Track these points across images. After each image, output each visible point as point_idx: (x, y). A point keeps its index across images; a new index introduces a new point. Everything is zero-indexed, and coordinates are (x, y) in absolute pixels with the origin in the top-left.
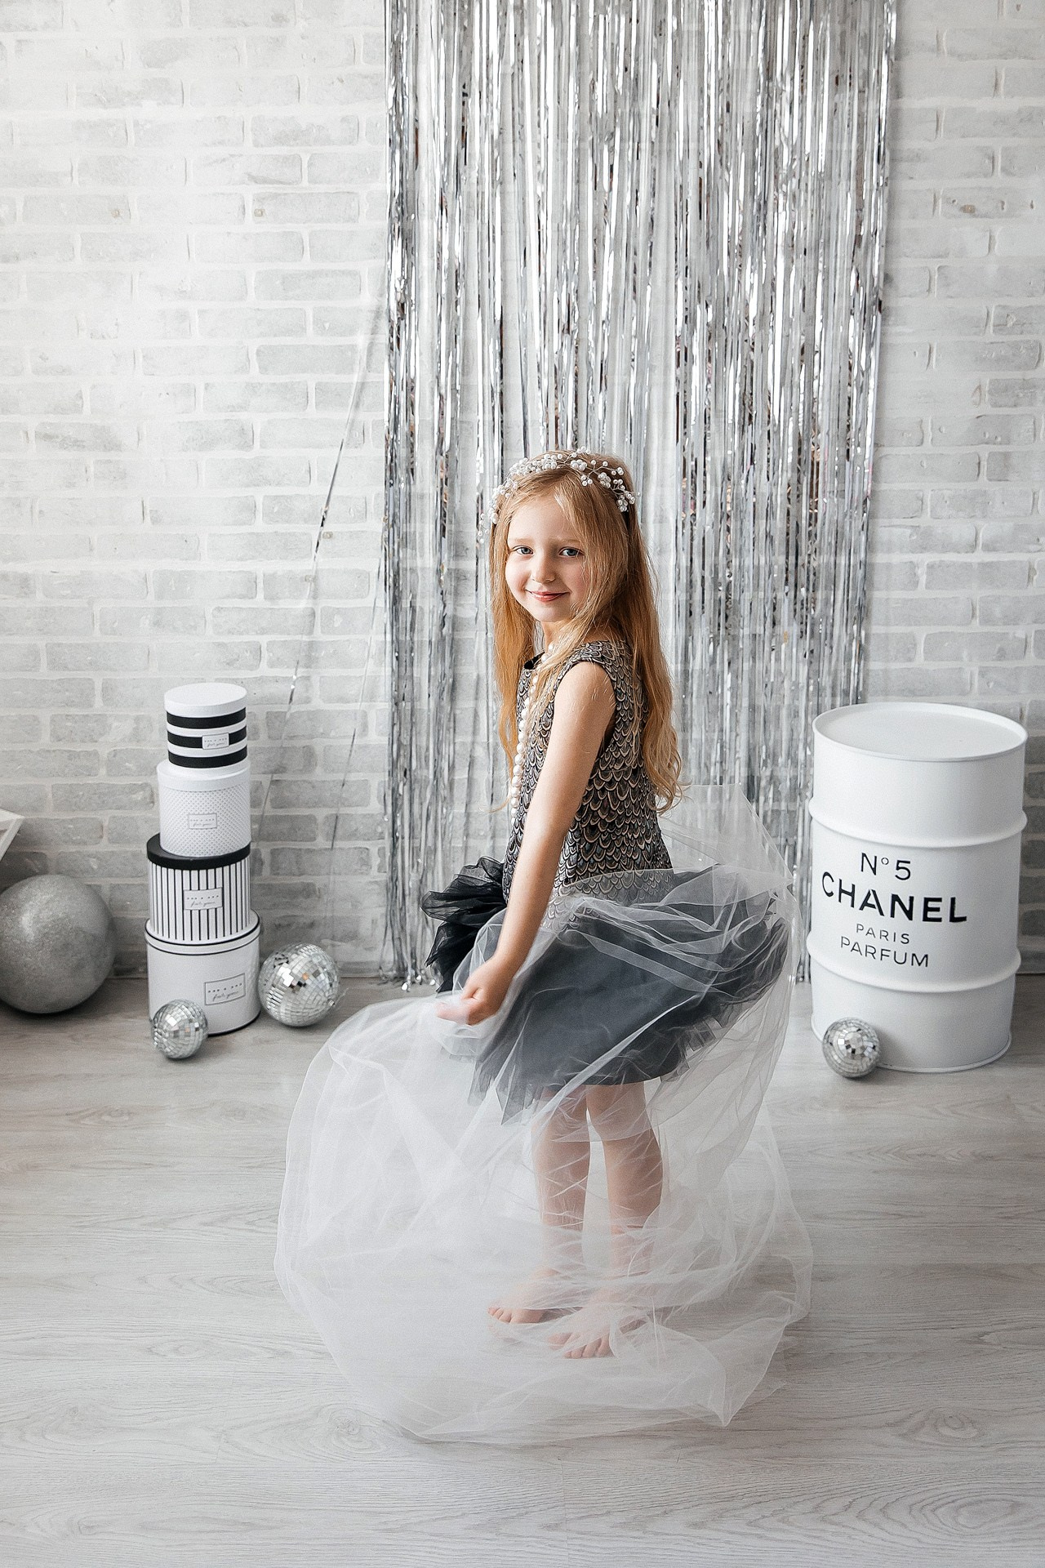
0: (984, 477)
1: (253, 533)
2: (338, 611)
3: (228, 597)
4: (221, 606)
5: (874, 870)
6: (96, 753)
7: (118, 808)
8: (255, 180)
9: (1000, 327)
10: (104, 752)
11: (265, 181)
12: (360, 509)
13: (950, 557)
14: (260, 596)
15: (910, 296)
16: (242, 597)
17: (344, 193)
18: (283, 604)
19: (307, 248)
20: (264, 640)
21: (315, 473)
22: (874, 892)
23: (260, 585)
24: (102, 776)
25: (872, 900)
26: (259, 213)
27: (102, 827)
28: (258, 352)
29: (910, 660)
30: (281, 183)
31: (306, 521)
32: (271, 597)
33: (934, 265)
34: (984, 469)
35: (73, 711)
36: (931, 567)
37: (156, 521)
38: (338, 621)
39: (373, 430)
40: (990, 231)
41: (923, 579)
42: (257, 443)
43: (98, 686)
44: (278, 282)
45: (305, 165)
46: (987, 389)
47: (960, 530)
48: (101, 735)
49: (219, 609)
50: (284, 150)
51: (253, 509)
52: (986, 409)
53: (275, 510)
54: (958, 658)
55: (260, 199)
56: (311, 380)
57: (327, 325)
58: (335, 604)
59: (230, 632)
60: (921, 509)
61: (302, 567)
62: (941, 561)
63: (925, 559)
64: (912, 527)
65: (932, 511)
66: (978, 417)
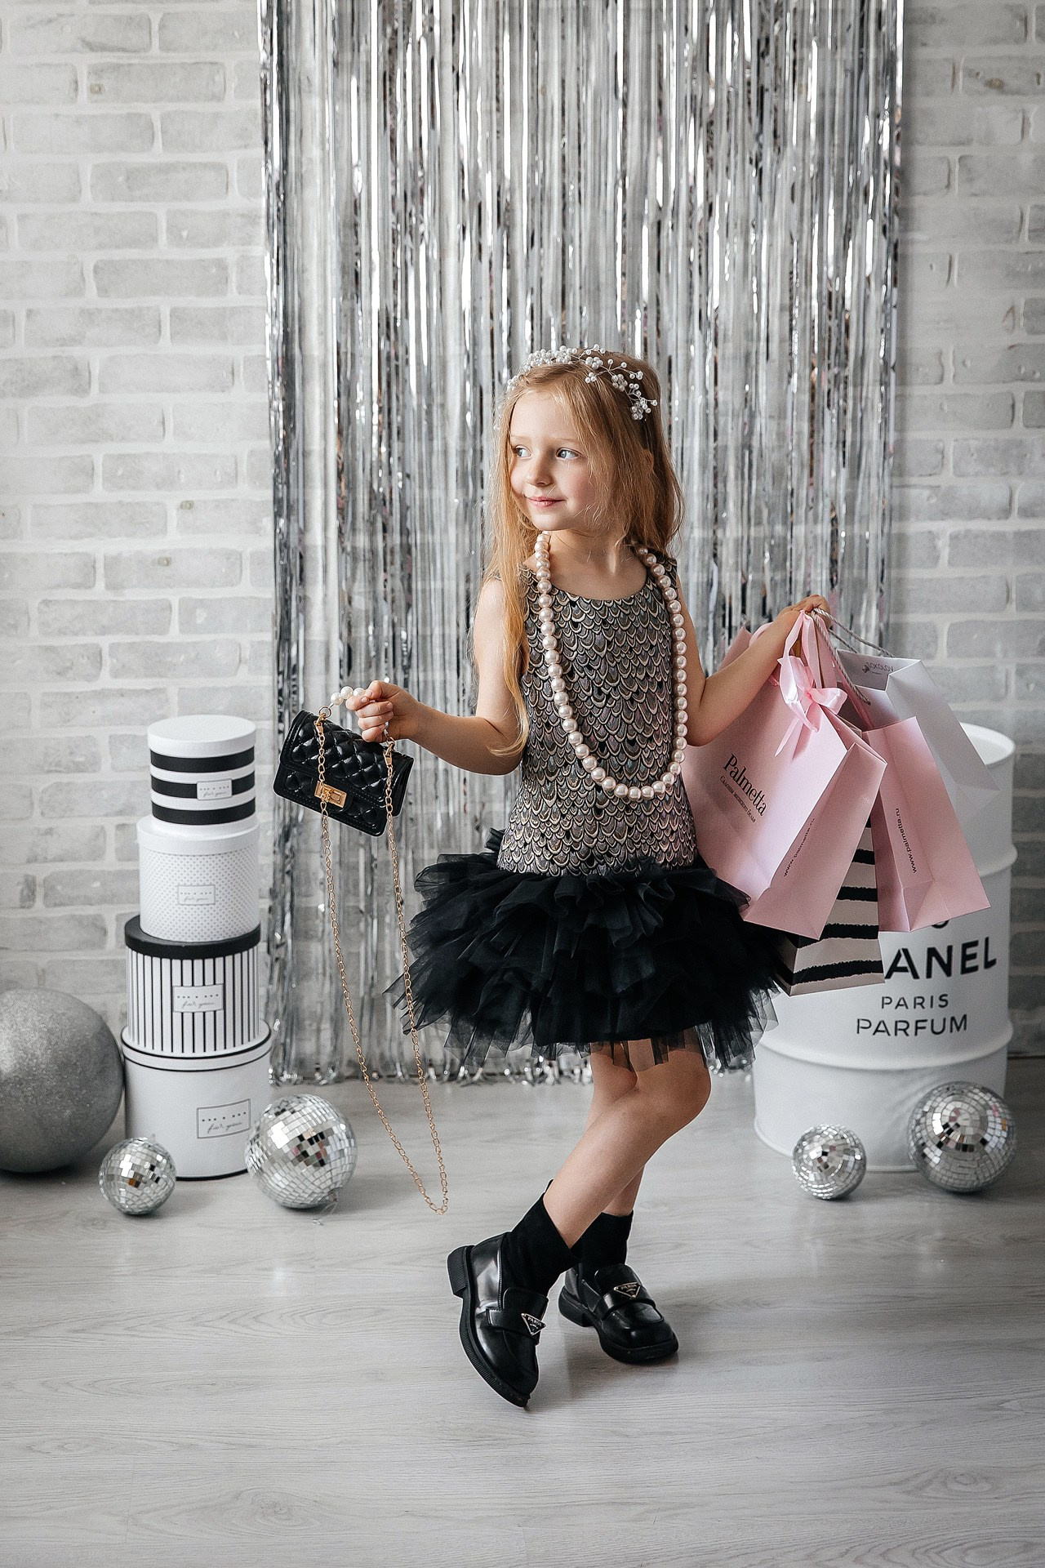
0: (1019, 424)
1: (91, 504)
2: (201, 603)
3: (58, 586)
4: (49, 599)
8: (89, 46)
9: (1037, 233)
11: (103, 48)
12: (228, 470)
13: (977, 525)
14: (100, 584)
16: (77, 586)
17: (205, 63)
18: (131, 595)
19: (158, 134)
20: (105, 642)
21: (170, 425)
23: (100, 571)
26: (97, 90)
28: (96, 270)
29: (930, 656)
30: (124, 50)
31: (158, 487)
32: (113, 587)
33: (954, 155)
34: (1019, 413)
36: (954, 538)
38: (201, 617)
39: (245, 368)
40: (1024, 111)
41: (945, 553)
42: (95, 387)
44: (121, 179)
45: (155, 27)
46: (1022, 311)
47: (990, 490)
49: (46, 602)
50: (127, 9)
51: (90, 473)
52: (1021, 336)
53: (119, 473)
54: (990, 653)
55: (98, 71)
56: (164, 305)
57: (185, 234)
58: (197, 594)
59: (62, 632)
60: (943, 464)
61: (154, 546)
62: (968, 531)
63: (947, 527)
64: (931, 487)
65: (955, 467)
66: (1011, 347)
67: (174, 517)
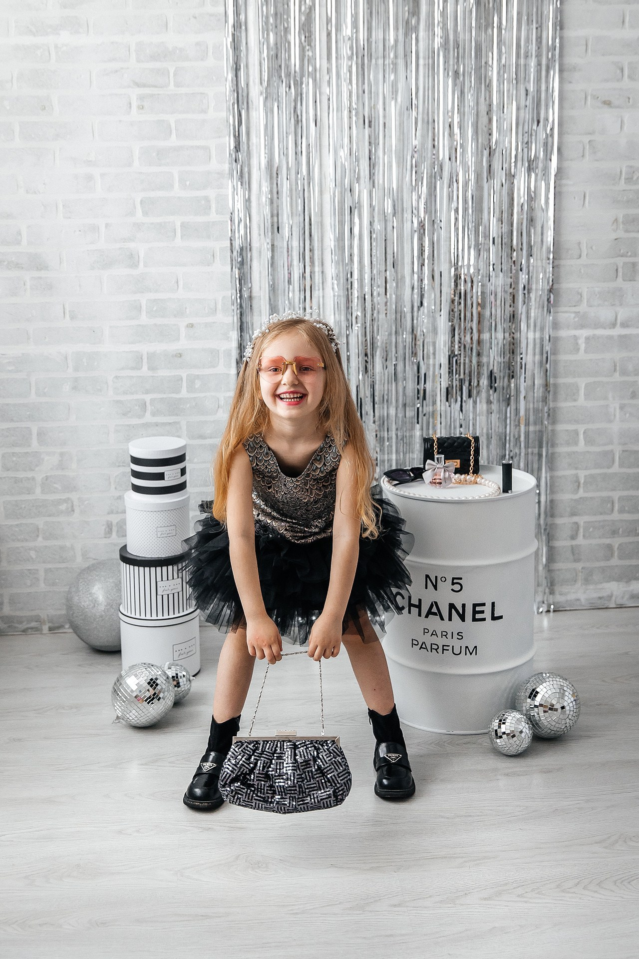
0: (620, 279)
1: (140, 325)
2: (198, 377)
3: (123, 369)
4: (118, 375)
6: (33, 479)
7: (49, 516)
8: (138, 85)
9: (629, 180)
10: (39, 477)
11: (144, 86)
12: (212, 307)
13: (599, 332)
14: (145, 367)
15: (571, 160)
16: (133, 369)
17: (198, 93)
18: (161, 373)
19: (174, 131)
20: (148, 398)
21: (181, 283)
23: (145, 360)
24: (38, 493)
26: (141, 107)
27: (38, 529)
28: (142, 202)
29: (575, 400)
30: (156, 87)
31: (175, 316)
32: (152, 368)
33: (586, 139)
34: (620, 274)
35: (17, 450)
36: (587, 339)
37: (72, 318)
38: (198, 384)
39: (220, 253)
40: (621, 117)
41: (582, 346)
42: (141, 264)
43: (35, 431)
44: (154, 154)
45: (171, 75)
46: (621, 220)
47: (605, 313)
48: (37, 466)
49: (116, 377)
50: (157, 65)
51: (139, 309)
52: (621, 234)
53: (155, 309)
54: (606, 398)
55: (141, 98)
56: (178, 221)
57: (188, 183)
58: (196, 372)
59: (125, 393)
60: (581, 300)
61: (173, 347)
62: (594, 335)
63: (584, 333)
64: (575, 312)
65: (587, 302)
66: (616, 239)
67: (183, 331)
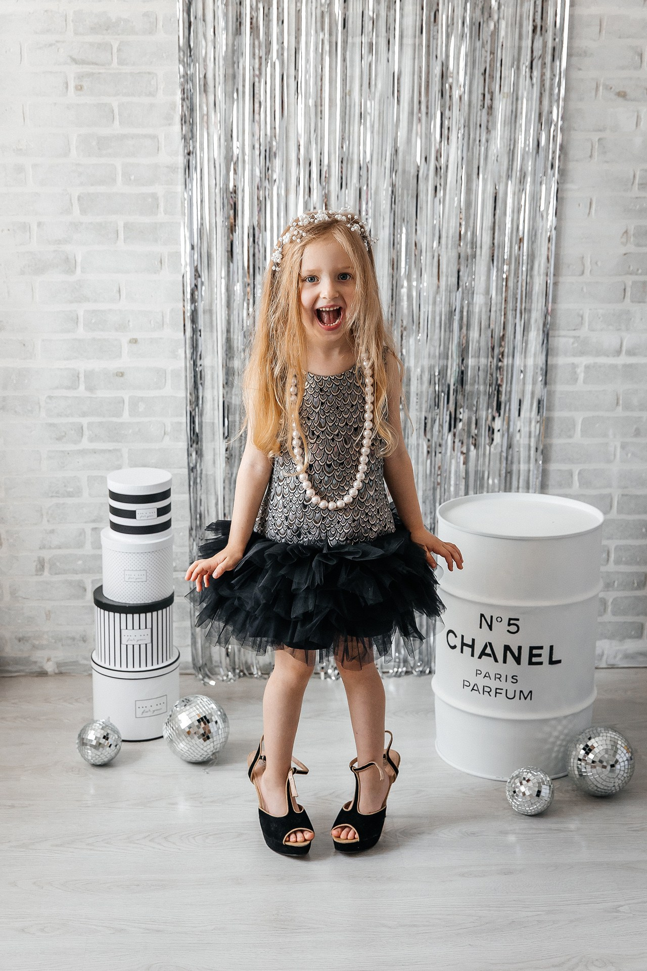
0: (628, 299)
1: (76, 339)
2: (142, 399)
3: (57, 388)
4: (52, 395)
5: (490, 627)
8: (75, 61)
9: (643, 185)
11: (83, 62)
12: (158, 320)
13: (601, 360)
14: (82, 387)
15: (577, 161)
16: (68, 388)
17: (145, 73)
18: (100, 394)
19: (117, 116)
20: (85, 421)
21: (123, 293)
22: (490, 644)
23: (82, 379)
25: (488, 651)
26: (79, 88)
28: (79, 198)
29: (570, 437)
30: (96, 64)
31: (116, 330)
32: (90, 388)
33: (595, 137)
34: (628, 294)
36: (587, 367)
38: (142, 407)
39: (168, 261)
40: (638, 111)
41: (581, 376)
42: (79, 269)
44: (94, 143)
45: (115, 50)
46: (632, 233)
47: (609, 339)
49: (50, 397)
50: (97, 38)
51: (76, 321)
52: (631, 248)
53: (93, 321)
54: (605, 435)
55: (80, 77)
56: (120, 221)
57: (132, 178)
58: (139, 393)
59: (59, 415)
60: (582, 323)
61: (114, 365)
62: (595, 363)
63: (583, 361)
64: (574, 337)
65: (589, 326)
66: (625, 254)
67: (126, 347)
